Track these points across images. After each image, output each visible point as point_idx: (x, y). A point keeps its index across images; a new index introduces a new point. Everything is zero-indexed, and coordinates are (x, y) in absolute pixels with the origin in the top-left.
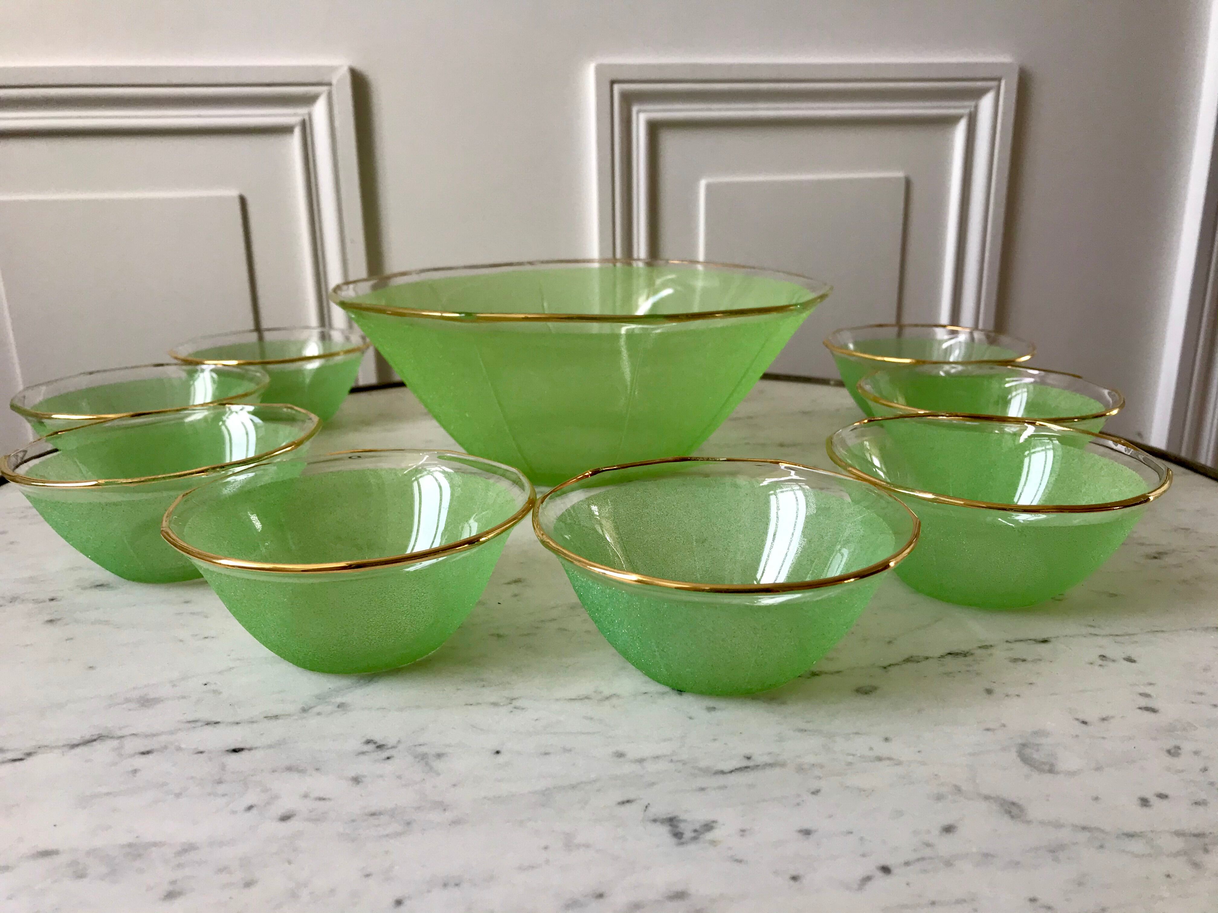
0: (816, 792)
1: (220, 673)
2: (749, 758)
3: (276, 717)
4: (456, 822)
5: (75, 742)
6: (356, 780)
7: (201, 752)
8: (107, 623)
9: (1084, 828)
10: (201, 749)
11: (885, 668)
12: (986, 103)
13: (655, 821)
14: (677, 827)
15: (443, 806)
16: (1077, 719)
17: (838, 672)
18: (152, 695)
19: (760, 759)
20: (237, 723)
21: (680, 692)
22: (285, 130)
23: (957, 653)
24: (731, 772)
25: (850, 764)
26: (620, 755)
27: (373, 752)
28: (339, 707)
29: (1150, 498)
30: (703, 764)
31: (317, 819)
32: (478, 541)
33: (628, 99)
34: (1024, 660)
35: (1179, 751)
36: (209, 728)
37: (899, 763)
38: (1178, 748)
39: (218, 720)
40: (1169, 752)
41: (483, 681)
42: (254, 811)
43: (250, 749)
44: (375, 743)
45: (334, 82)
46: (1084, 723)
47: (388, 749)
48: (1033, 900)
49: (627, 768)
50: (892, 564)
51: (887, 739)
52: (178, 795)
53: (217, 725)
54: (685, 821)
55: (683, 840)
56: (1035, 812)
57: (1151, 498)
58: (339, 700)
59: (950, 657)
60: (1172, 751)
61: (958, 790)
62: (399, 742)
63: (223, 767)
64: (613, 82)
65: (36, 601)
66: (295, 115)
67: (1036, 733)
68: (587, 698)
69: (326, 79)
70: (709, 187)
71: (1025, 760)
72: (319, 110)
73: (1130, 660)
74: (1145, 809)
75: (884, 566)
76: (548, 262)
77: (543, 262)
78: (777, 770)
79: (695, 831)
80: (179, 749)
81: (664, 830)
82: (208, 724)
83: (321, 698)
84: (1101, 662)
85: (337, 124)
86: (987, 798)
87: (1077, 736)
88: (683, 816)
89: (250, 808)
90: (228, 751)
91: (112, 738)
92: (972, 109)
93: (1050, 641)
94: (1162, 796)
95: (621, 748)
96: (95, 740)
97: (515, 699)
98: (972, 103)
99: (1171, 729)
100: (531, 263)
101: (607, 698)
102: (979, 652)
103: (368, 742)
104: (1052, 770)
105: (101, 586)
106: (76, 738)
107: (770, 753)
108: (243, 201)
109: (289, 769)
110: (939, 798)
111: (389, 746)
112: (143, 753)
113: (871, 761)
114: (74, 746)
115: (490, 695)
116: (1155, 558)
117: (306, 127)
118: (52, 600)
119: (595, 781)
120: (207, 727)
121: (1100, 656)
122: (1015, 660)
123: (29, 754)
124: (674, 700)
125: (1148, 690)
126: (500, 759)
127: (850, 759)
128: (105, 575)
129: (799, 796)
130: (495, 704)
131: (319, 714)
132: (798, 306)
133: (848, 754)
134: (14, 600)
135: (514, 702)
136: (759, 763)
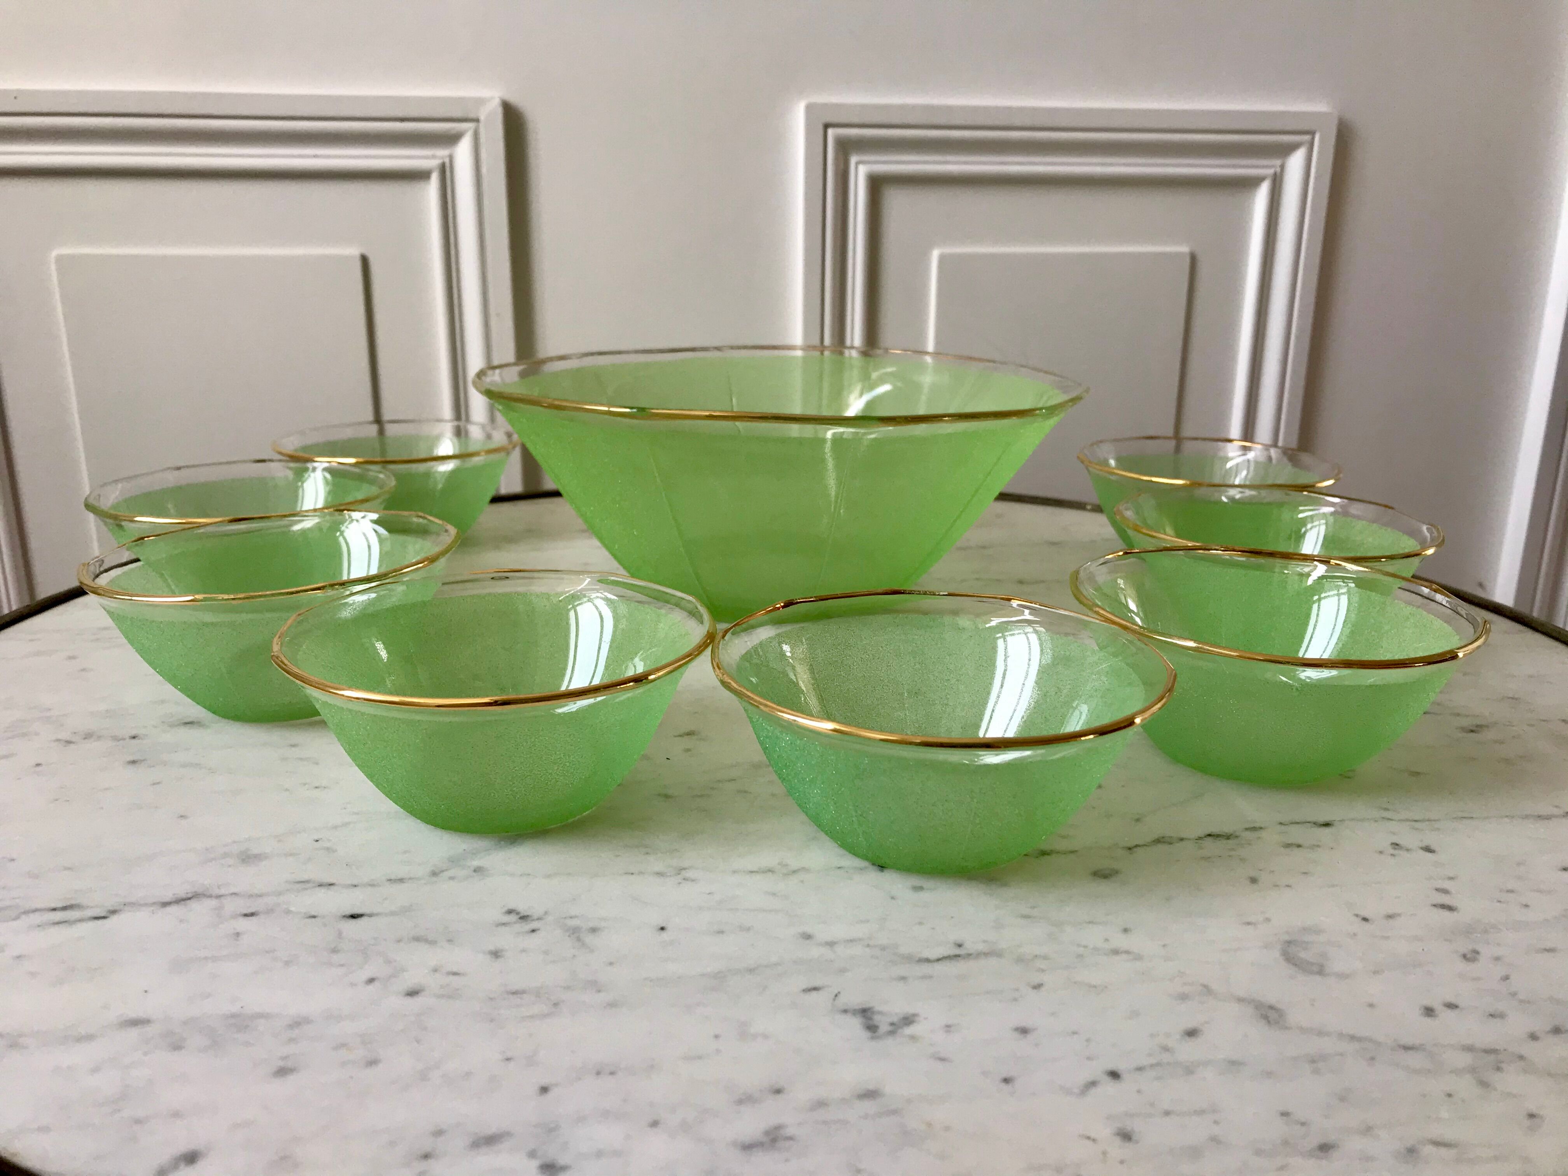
0: (1037, 987)
1: (335, 827)
2: (960, 946)
3: (401, 880)
4: (612, 1005)
5: (167, 899)
6: (496, 954)
7: (314, 917)
8: (197, 766)
9: (1353, 1038)
10: (313, 913)
11: (1130, 849)
12: (1295, 162)
13: (845, 1011)
14: (870, 1019)
15: (595, 986)
16: (1357, 915)
17: (1072, 852)
18: (255, 851)
19: (971, 946)
20: (355, 886)
21: (882, 868)
22: (418, 176)
23: (1218, 835)
24: (938, 960)
25: (1080, 956)
26: (808, 937)
27: (515, 923)
28: (475, 871)
29: (1459, 654)
30: (904, 950)
31: (451, 995)
32: (646, 678)
33: (846, 147)
34: (1299, 846)
35: (1477, 956)
36: (323, 890)
37: (1139, 958)
38: (1478, 953)
39: (334, 881)
40: (1464, 956)
41: (647, 847)
42: (377, 984)
43: (370, 915)
44: (518, 913)
45: (482, 118)
46: (1365, 919)
47: (533, 920)
48: (1285, 1114)
49: (815, 952)
50: (1138, 721)
51: (1126, 930)
52: (287, 963)
53: (332, 887)
54: (880, 1013)
55: (877, 1034)
56: (1295, 1017)
57: (1461, 655)
58: (476, 863)
59: (1210, 839)
60: (1468, 956)
61: (1207, 990)
62: (546, 913)
63: (340, 935)
64: (826, 126)
65: (116, 739)
66: (434, 157)
67: (1305, 930)
68: (770, 871)
69: (472, 115)
70: (942, 259)
71: (1289, 958)
72: (463, 152)
73: (1428, 849)
74: (1428, 1020)
75: (1129, 723)
76: (739, 348)
77: (732, 348)
78: (993, 961)
79: (892, 1024)
80: (288, 912)
81: (855, 1024)
82: (321, 885)
83: (454, 861)
84: (1392, 851)
85: (484, 170)
86: (1240, 1000)
87: (1355, 935)
88: (878, 1008)
89: (371, 981)
90: (344, 916)
91: (210, 896)
92: (1278, 170)
93: (1332, 825)
94: (1451, 1006)
95: (809, 930)
96: (189, 899)
97: (685, 869)
98: (1278, 162)
99: (1468, 931)
100: (718, 349)
101: (794, 872)
102: (1246, 834)
103: (510, 912)
104: (1321, 971)
106: (168, 896)
107: (984, 941)
108: (365, 261)
109: (417, 939)
110: (1183, 997)
111: (535, 917)
112: (246, 915)
113: (1105, 954)
114: (165, 904)
115: (656, 864)
116: (1472, 731)
117: (446, 173)
118: (134, 737)
119: (777, 964)
120: (317, 889)
121: (1392, 844)
122: (1288, 846)
123: (114, 912)
124: (873, 876)
125: (1447, 885)
126: (664, 935)
127: (1081, 950)
128: (196, 711)
129: (1017, 990)
130: (660, 874)
131: (452, 878)
132: (1044, 411)
133: (1079, 945)
134: (88, 736)
135: (683, 872)
136: (970, 952)
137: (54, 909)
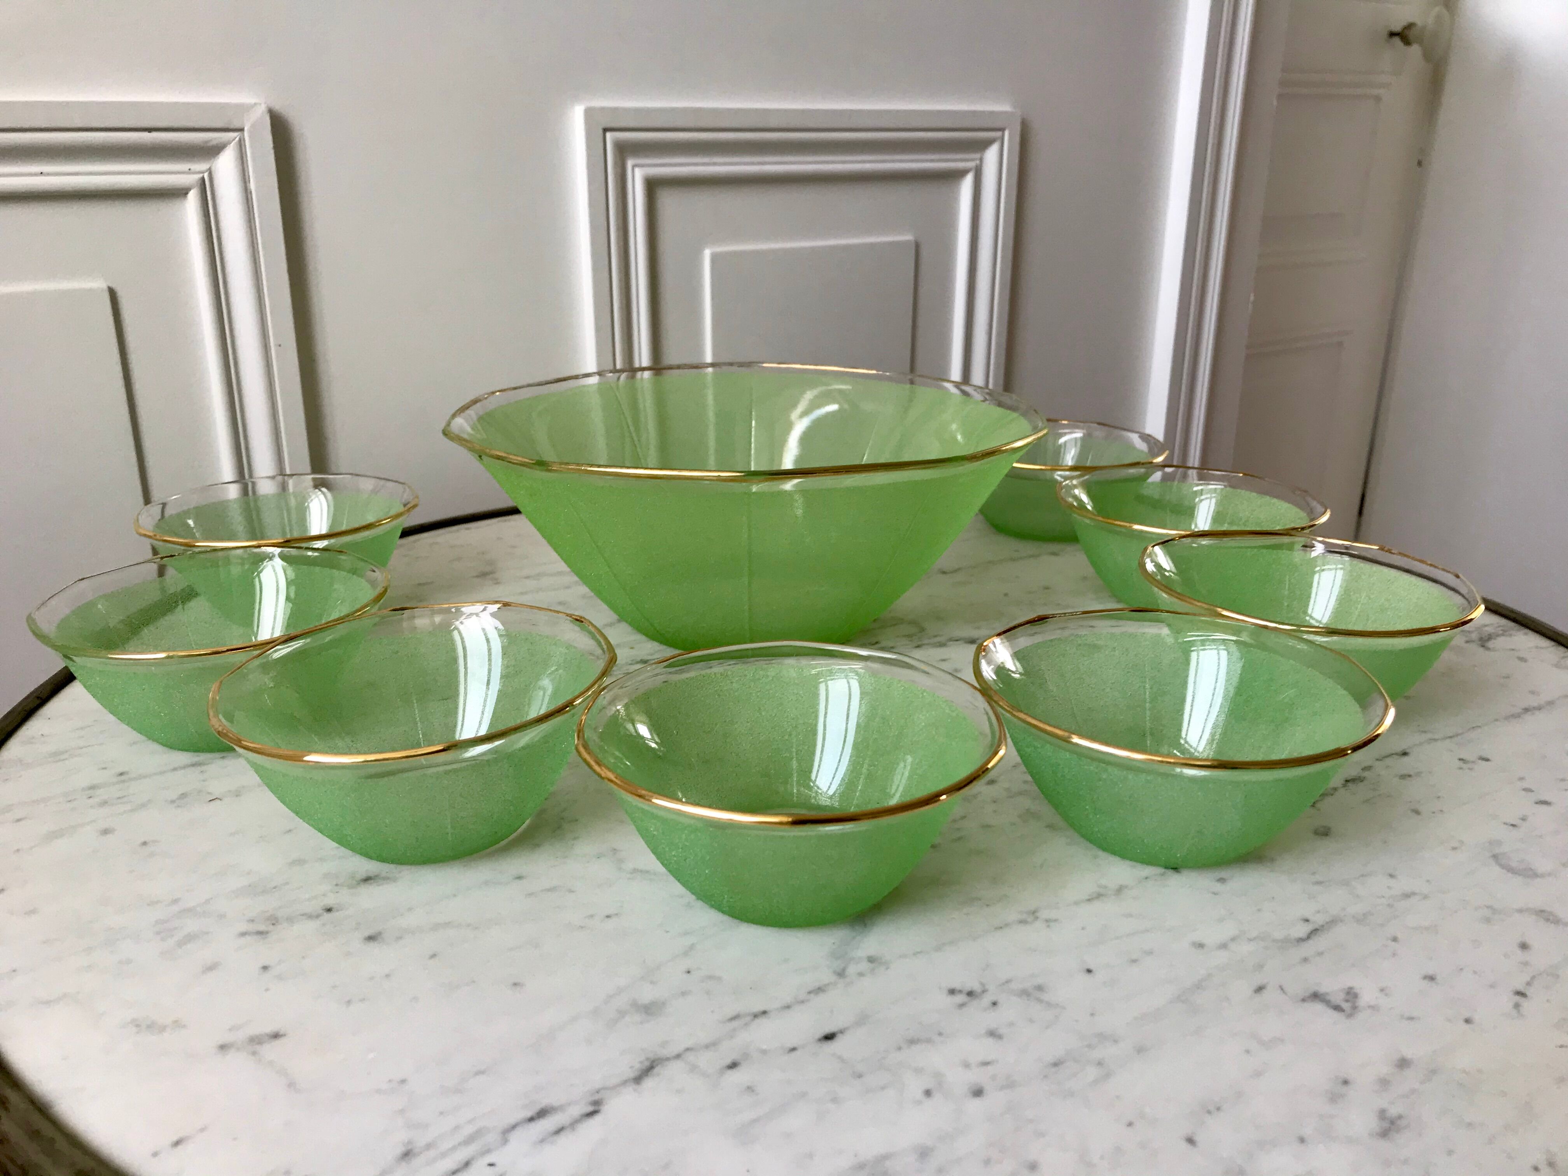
0: (1395, 939)
1: (685, 954)
2: (1308, 921)
3: (820, 989)
4: (1141, 1050)
5: (631, 1075)
6: (994, 1035)
7: (793, 1049)
8: (449, 925)
10: (790, 1045)
11: (1313, 806)
12: (991, 155)
13: (1303, 1000)
14: (1327, 1001)
15: (1108, 1038)
16: (1505, 824)
18: (644, 1000)
19: (1319, 919)
20: (788, 1007)
21: (1176, 869)
22: (173, 194)
23: (1352, 779)
24: (1308, 937)
25: (1389, 906)
26: (1200, 945)
27: (969, 1001)
28: (871, 962)
30: (1278, 935)
31: (1010, 1085)
33: (624, 150)
34: (1409, 776)
36: (765, 1020)
37: (1425, 896)
39: (762, 1009)
42: (936, 1094)
43: (841, 1032)
44: (960, 992)
45: (247, 127)
46: (1513, 825)
47: (981, 994)
49: (1221, 957)
51: (1391, 876)
52: (834, 1101)
53: (768, 1015)
54: (1327, 994)
55: (1347, 1012)
58: (861, 954)
59: (1349, 784)
61: (1493, 910)
62: (983, 984)
63: (841, 1059)
64: (605, 130)
67: (1491, 844)
68: (1099, 896)
69: (236, 124)
70: (713, 257)
71: (1511, 870)
72: (225, 166)
73: (1484, 759)
78: (1342, 926)
79: (1346, 1000)
80: (764, 1052)
81: (1322, 1008)
82: (755, 1016)
83: (840, 957)
84: (1466, 766)
85: (252, 186)
86: (1520, 911)
87: (1522, 839)
88: (1321, 990)
89: (928, 1093)
90: (820, 1040)
91: (668, 1059)
92: (978, 162)
93: (1409, 753)
95: (1192, 938)
96: (652, 1067)
97: (1035, 912)
98: (978, 156)
101: (1119, 891)
102: (1366, 774)
103: (952, 992)
104: (1537, 874)
105: (367, 880)
106: (627, 1071)
107: (1319, 912)
108: (114, 296)
109: (912, 1042)
111: (979, 991)
112: (730, 1067)
113: (1403, 900)
114: (638, 1080)
115: (1007, 913)
117: (206, 189)
118: (329, 910)
119: (1209, 976)
120: (757, 1021)
121: (1459, 759)
122: (1402, 777)
125: (1525, 785)
126: (1099, 977)
127: (1385, 901)
129: (1386, 946)
130: (1022, 922)
131: (861, 974)
133: (1379, 897)
134: (274, 921)
135: (1038, 914)
136: (1321, 923)
137: (531, 1119)
